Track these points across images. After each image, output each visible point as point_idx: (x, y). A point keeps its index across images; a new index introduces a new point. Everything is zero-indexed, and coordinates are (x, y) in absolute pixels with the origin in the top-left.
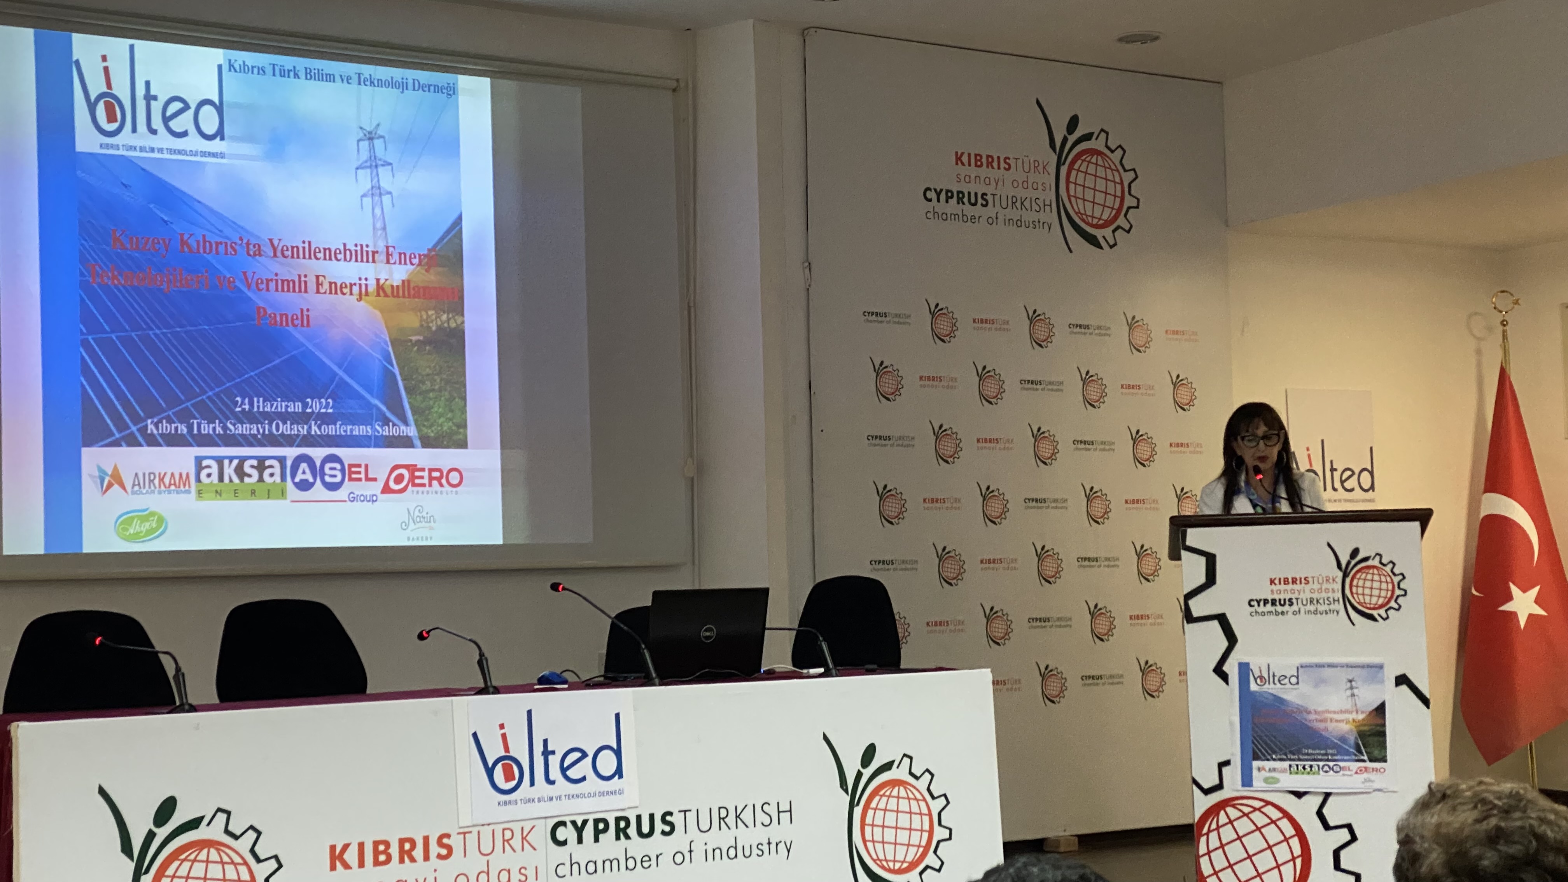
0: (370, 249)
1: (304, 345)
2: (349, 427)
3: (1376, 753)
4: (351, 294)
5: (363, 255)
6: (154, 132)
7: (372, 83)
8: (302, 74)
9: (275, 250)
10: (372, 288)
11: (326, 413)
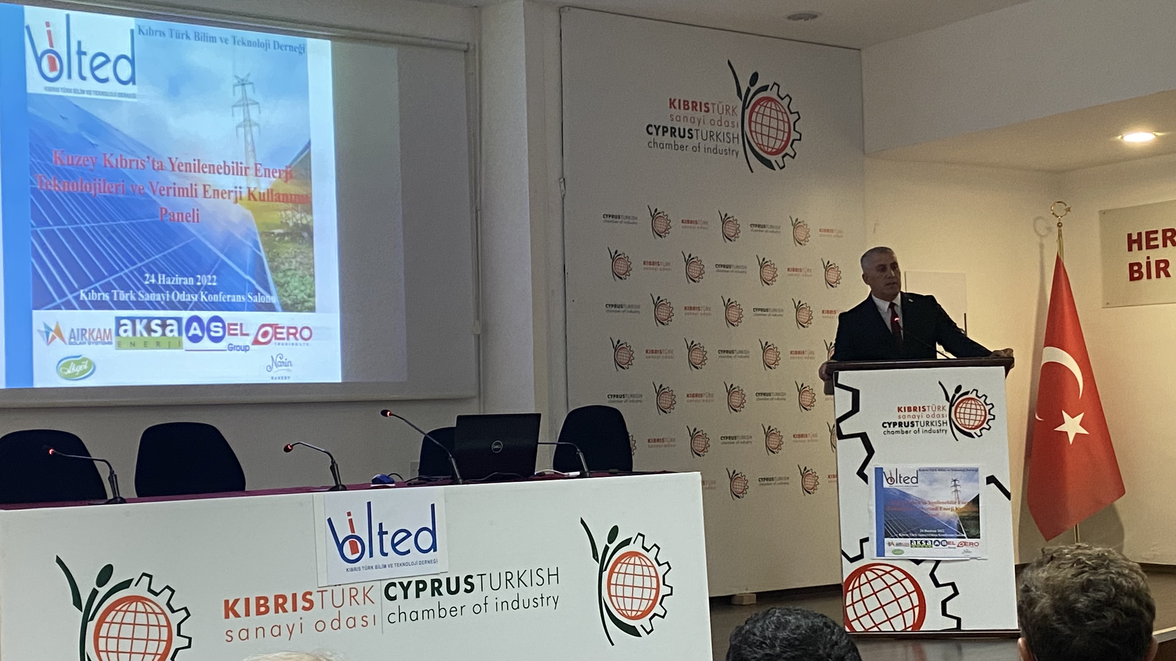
0: (243, 166)
1: (194, 236)
2: (229, 296)
3: (973, 532)
4: (229, 198)
5: (239, 170)
6: (83, 78)
7: (244, 44)
8: (192, 36)
9: (173, 165)
10: (245, 195)
11: (212, 286)
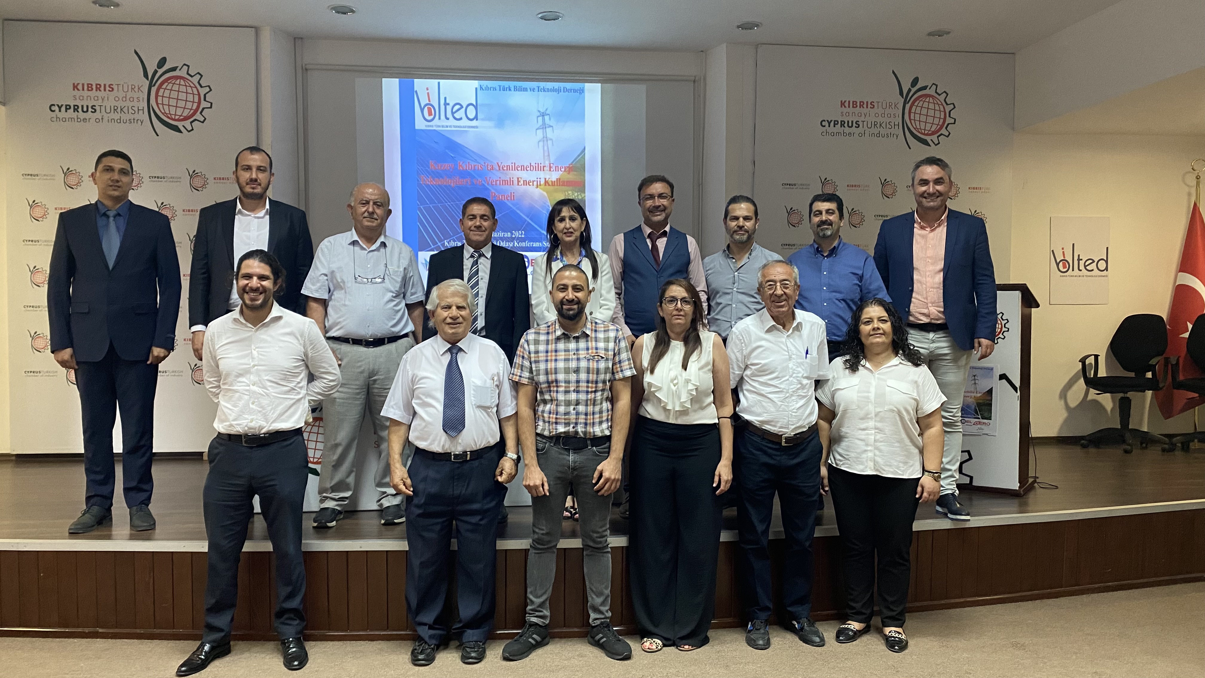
0: (542, 165)
1: (511, 208)
2: (531, 243)
3: (986, 415)
4: (533, 185)
5: (539, 168)
6: (448, 119)
7: (544, 91)
8: (512, 89)
9: (499, 167)
10: (543, 182)
11: (521, 237)
